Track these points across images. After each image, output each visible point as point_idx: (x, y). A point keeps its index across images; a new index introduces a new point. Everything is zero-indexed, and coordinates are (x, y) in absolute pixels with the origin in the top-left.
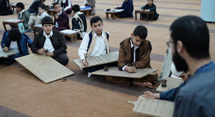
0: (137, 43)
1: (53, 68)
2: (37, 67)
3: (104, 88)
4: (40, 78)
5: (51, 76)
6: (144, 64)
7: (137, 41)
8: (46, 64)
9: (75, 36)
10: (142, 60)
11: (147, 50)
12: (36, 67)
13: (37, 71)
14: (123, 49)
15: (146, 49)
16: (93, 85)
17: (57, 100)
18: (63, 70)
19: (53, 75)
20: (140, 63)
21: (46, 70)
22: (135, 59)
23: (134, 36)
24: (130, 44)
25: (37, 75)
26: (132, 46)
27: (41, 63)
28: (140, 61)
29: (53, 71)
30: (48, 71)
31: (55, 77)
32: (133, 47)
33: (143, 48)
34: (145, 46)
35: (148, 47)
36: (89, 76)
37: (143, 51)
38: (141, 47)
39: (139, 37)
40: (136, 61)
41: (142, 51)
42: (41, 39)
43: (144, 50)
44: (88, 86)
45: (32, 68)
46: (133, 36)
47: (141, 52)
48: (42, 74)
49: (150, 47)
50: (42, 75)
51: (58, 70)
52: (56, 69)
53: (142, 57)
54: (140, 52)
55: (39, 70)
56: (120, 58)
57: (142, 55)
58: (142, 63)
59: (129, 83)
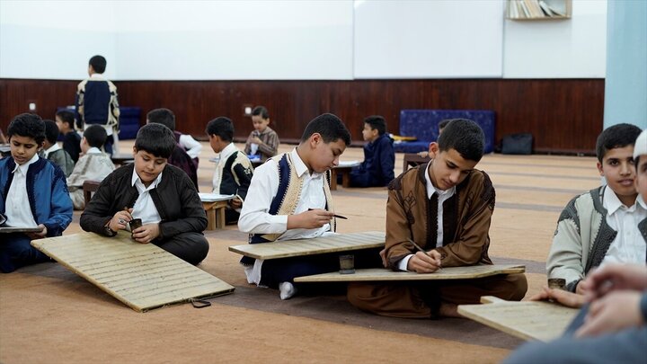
0: (449, 175)
1: (161, 270)
2: (106, 264)
3: (344, 323)
4: (120, 295)
5: (156, 291)
6: (474, 251)
7: (452, 166)
8: (137, 259)
9: (220, 209)
10: (466, 237)
11: (481, 203)
12: (101, 265)
13: (106, 275)
14: (402, 203)
15: (478, 200)
16: (303, 316)
17: (183, 347)
18: (194, 279)
19: (162, 288)
20: (460, 249)
21: (137, 274)
22: (440, 239)
23: (441, 151)
24: (425, 183)
25: (106, 287)
26: (431, 191)
27: (119, 257)
28: (461, 243)
29: (161, 280)
30: (145, 278)
31: (170, 294)
32: (435, 196)
33: (467, 196)
34: (475, 190)
35: (485, 192)
36: (284, 295)
37: (467, 205)
38: (461, 193)
39: (458, 151)
40: (445, 242)
41: (464, 205)
42: (122, 193)
43: (472, 201)
44: (287, 318)
45: (89, 267)
46: (438, 152)
47: (463, 208)
48: (126, 284)
49: (489, 192)
50: (125, 287)
51: (179, 276)
52: (172, 273)
53: (466, 227)
54: (460, 210)
55: (114, 274)
56: (392, 233)
57: (464, 223)
58: (467, 247)
59: (428, 311)
